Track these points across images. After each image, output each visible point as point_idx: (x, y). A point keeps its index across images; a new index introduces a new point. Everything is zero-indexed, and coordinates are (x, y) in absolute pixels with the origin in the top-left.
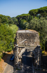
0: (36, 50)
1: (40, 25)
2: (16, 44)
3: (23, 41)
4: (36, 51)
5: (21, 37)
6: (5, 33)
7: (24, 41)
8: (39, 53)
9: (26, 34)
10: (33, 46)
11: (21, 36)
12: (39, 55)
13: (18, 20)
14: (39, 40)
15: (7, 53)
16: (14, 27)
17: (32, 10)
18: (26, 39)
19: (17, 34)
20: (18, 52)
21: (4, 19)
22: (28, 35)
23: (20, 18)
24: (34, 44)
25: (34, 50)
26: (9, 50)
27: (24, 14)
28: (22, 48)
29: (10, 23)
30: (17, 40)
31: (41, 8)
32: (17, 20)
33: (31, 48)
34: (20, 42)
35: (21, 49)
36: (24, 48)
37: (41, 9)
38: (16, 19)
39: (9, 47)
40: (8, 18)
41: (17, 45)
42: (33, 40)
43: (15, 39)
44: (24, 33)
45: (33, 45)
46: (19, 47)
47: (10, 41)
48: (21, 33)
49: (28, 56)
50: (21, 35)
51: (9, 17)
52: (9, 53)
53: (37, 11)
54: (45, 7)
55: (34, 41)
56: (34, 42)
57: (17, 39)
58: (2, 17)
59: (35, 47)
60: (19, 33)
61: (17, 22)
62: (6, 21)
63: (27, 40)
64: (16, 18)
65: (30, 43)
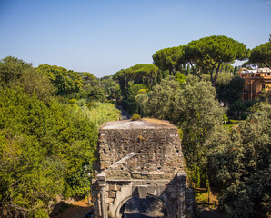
0: (170, 189)
1: (184, 101)
2: (100, 171)
3: (123, 160)
4: (173, 196)
5: (117, 147)
6: (64, 133)
7: (127, 158)
8: (182, 199)
9: (134, 133)
10: (161, 177)
11: (115, 141)
12: (182, 208)
13: (122, 87)
14: (180, 154)
15: (71, 201)
16: (105, 110)
17: (162, 52)
18: (133, 154)
19: (103, 135)
20: (107, 200)
21: (70, 84)
22: (141, 137)
23: (128, 80)
24: (165, 167)
25: (166, 192)
26: (79, 191)
27: (141, 66)
28: (120, 183)
29: (92, 96)
30: (103, 154)
31: (193, 43)
32: (117, 86)
33: (152, 185)
34: (113, 164)
35: (116, 187)
36: (127, 183)
37: (192, 47)
38: (114, 83)
39: (81, 182)
40: (87, 79)
41: (103, 175)
42: (158, 153)
43: (97, 154)
44: (127, 131)
45: (161, 173)
46: (109, 182)
47: (81, 161)
48: (116, 132)
49: (150, 214)
50: (115, 137)
51: (88, 77)
52: (81, 203)
53: (179, 54)
54: (207, 39)
55: (164, 158)
56: (161, 162)
57: (101, 151)
58: (65, 75)
59: (169, 181)
60: (109, 131)
61: (116, 92)
62: (77, 90)
63: (136, 156)
64: (114, 78)
65: (148, 166)
